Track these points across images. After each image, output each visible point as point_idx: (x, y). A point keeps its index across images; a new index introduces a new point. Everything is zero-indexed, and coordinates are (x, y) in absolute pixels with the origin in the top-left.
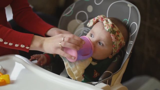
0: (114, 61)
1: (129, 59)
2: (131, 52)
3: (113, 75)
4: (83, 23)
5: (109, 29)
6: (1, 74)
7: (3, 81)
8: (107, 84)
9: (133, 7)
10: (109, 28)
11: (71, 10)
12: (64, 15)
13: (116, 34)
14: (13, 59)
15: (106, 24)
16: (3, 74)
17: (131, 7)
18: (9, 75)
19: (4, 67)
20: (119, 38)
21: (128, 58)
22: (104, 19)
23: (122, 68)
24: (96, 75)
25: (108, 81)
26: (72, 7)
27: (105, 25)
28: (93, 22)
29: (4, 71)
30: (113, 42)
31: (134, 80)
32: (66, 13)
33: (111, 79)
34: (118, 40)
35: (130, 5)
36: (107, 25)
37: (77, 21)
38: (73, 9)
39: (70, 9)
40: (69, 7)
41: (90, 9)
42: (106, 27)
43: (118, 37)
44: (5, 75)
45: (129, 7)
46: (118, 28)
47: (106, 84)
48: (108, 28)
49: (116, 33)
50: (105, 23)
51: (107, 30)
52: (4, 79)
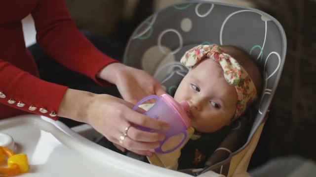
0: (235, 129)
1: (263, 124)
2: (269, 111)
3: (233, 156)
4: (172, 54)
5: (234, 81)
6: (11, 153)
7: (16, 166)
8: (221, 173)
9: (272, 21)
10: (234, 78)
11: (149, 28)
12: (135, 38)
13: (245, 84)
14: (35, 123)
15: (227, 69)
16: (15, 153)
17: (268, 22)
18: (26, 156)
19: (17, 140)
20: (249, 92)
21: (261, 123)
22: (221, 55)
23: (250, 142)
24: (198, 159)
25: (222, 167)
26: (150, 21)
27: (225, 70)
28: (196, 58)
29: (16, 148)
30: (239, 101)
31: (272, 165)
32: (139, 33)
33: (229, 164)
34: (247, 96)
35: (266, 18)
36: (231, 72)
37: (161, 49)
38: (153, 26)
39: (146, 26)
40: (145, 22)
41: (187, 25)
42: (227, 74)
43: (248, 90)
44: (18, 155)
45: (265, 22)
46: (248, 73)
47: (219, 173)
48: (232, 78)
49: (243, 84)
50: (226, 67)
51: (232, 81)
52: (16, 162)
